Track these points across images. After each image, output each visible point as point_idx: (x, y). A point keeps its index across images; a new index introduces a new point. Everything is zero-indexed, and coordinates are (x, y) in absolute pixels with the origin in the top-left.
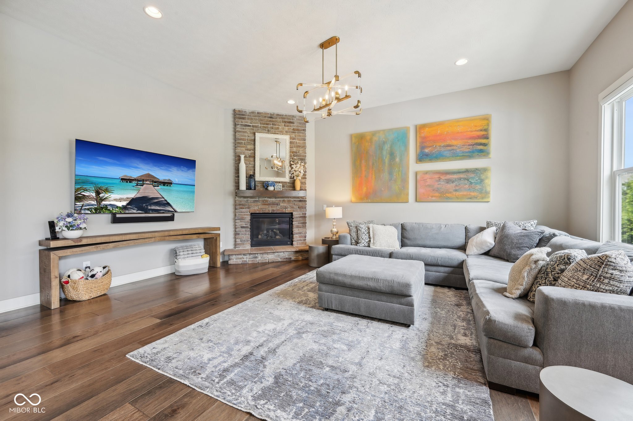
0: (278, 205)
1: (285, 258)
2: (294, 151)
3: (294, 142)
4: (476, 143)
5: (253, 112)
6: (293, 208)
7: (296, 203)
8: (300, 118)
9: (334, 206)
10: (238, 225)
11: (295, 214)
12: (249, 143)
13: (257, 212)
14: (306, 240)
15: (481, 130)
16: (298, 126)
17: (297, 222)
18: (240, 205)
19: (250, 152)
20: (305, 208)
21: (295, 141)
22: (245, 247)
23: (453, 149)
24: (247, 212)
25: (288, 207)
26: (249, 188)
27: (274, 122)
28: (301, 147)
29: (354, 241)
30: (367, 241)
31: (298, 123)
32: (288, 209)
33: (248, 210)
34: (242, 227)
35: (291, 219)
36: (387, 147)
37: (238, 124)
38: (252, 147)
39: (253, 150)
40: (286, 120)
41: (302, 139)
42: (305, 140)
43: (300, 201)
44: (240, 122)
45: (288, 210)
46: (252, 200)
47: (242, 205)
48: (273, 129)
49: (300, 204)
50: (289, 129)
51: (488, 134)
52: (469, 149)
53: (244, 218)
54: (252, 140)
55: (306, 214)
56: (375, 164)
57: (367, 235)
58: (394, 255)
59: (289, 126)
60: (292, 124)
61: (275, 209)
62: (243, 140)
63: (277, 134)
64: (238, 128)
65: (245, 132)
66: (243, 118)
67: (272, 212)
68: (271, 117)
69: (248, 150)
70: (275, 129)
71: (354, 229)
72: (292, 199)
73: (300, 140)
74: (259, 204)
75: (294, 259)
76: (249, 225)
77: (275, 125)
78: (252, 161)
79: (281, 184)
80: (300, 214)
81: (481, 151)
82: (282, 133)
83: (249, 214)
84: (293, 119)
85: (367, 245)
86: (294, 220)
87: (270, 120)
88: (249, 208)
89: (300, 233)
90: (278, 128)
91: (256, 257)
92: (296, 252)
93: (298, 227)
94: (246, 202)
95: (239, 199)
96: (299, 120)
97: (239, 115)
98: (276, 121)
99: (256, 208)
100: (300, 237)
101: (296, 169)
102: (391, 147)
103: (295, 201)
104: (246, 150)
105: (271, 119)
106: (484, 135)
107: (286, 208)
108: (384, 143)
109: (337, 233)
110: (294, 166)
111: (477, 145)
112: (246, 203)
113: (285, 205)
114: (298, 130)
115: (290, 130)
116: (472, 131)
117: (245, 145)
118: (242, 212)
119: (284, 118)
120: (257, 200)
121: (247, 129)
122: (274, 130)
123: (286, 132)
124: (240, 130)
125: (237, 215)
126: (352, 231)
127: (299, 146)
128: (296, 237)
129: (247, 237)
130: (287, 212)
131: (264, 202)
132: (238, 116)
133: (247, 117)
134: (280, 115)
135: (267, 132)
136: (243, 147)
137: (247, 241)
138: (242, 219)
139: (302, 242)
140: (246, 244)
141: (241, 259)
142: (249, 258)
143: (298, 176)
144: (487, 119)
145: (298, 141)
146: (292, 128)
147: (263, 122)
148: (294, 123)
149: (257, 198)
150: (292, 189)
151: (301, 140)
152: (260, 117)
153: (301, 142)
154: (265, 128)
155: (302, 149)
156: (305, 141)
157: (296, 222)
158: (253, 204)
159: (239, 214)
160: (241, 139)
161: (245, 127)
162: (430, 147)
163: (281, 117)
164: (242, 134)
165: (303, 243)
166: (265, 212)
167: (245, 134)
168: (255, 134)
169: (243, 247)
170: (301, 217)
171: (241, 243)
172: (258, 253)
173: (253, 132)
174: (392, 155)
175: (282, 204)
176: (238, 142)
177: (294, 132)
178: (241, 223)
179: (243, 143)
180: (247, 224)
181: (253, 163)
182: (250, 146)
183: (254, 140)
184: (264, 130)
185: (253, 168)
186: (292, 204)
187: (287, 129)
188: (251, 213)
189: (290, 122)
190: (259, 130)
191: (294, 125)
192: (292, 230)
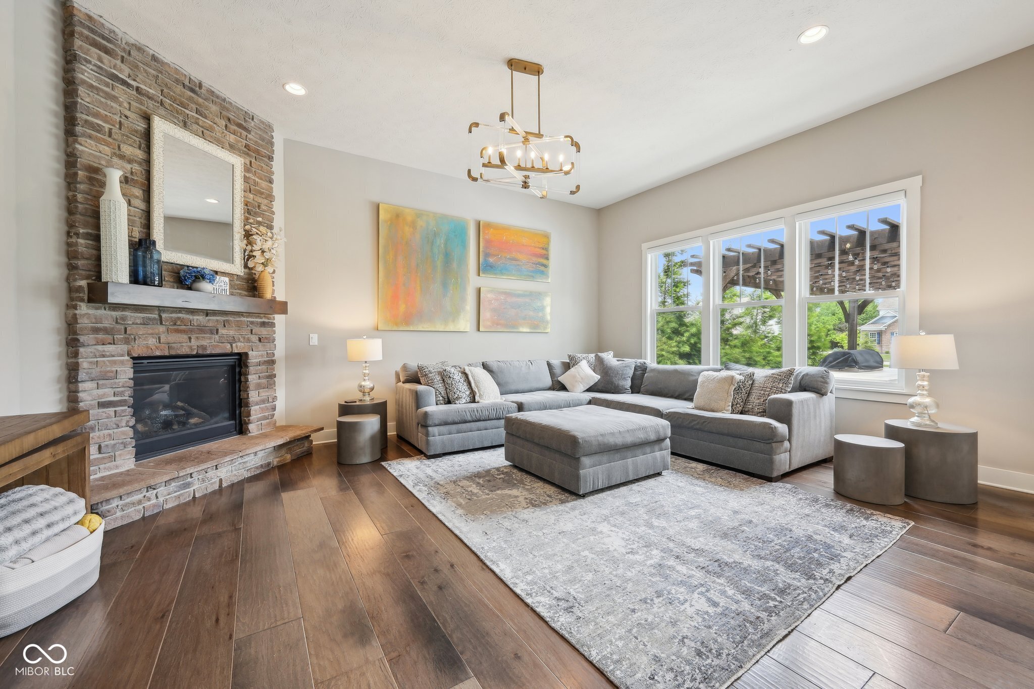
0: (212, 333)
1: (257, 468)
2: (248, 200)
3: (249, 178)
4: (539, 262)
6: (249, 340)
7: (256, 329)
8: (262, 126)
9: (365, 337)
10: (89, 398)
11: (255, 357)
12: (127, 136)
13: (158, 353)
14: (273, 415)
15: (543, 249)
16: (256, 143)
17: (257, 375)
18: (96, 330)
19: (128, 166)
20: (274, 340)
21: (250, 175)
22: (117, 467)
23: (518, 265)
24: (122, 355)
25: (239, 339)
27: (200, 105)
28: (263, 196)
29: (441, 398)
30: (468, 393)
31: (257, 136)
32: (239, 344)
33: (124, 348)
34: (102, 405)
35: (237, 370)
36: (440, 241)
38: (140, 154)
39: (140, 164)
40: (230, 116)
41: (265, 176)
42: (271, 182)
43: (263, 324)
44: (92, 55)
45: (239, 348)
46: (139, 318)
47: (106, 331)
48: (198, 125)
49: (264, 331)
50: (236, 141)
51: (548, 255)
52: (533, 267)
53: (111, 374)
54: (136, 131)
55: (274, 354)
56: (421, 266)
57: (465, 384)
58: (526, 407)
59: (239, 134)
60: (244, 133)
61: (205, 343)
62: (105, 119)
64: (89, 73)
65: (114, 98)
66: (106, 51)
67: (200, 352)
68: (192, 90)
70: (202, 127)
71: (437, 376)
72: (245, 319)
73: (260, 179)
74: (162, 329)
75: (275, 463)
76: (127, 396)
77: (206, 117)
78: (137, 197)
79: (227, 279)
80: (262, 356)
81: (542, 272)
83: (127, 360)
84: (245, 121)
85: (468, 399)
86: (252, 369)
87: (190, 97)
88: (127, 341)
89: (263, 402)
90: (211, 129)
91: (188, 485)
92: (281, 446)
93: (259, 387)
94: (117, 322)
95: (91, 312)
96: (258, 128)
98: (207, 108)
99: (152, 341)
100: (262, 410)
101: (266, 246)
102: (446, 244)
103: (252, 323)
104: (111, 154)
105: (192, 95)
106: (545, 255)
107: (232, 341)
108: (436, 234)
109: (372, 389)
110: (257, 240)
111: (539, 265)
112: (118, 326)
113: (232, 333)
114: (257, 152)
115: (239, 145)
116: (535, 247)
117: (110, 140)
118: (104, 356)
119: (228, 110)
120: (154, 319)
121: (120, 93)
122: (202, 129)
123: (230, 145)
124: (94, 84)
126: (436, 380)
127: (262, 193)
128: (255, 412)
129: (124, 433)
130: (235, 351)
131: (179, 323)
132: (82, 30)
134: (218, 97)
135: (180, 123)
136: (108, 144)
137: (125, 445)
138: (102, 378)
139: (268, 421)
140: (120, 455)
141: (140, 502)
142: (165, 493)
143: (265, 265)
144: (547, 236)
145: (257, 180)
146: (243, 142)
147: (171, 93)
148: (249, 132)
149: (157, 312)
150: (246, 293)
151: (263, 177)
152: (161, 73)
153: (264, 184)
154: (176, 112)
155: (265, 201)
156: (270, 185)
157: (254, 376)
158: (142, 330)
159: (91, 363)
160: (97, 115)
161: (111, 82)
162: (494, 255)
163: (221, 104)
164: (103, 100)
165: (269, 424)
166: (180, 352)
167: (111, 104)
168: (147, 119)
169: (110, 469)
170: (264, 363)
171: (104, 458)
172: (193, 473)
173: (141, 110)
174: (448, 257)
175: (222, 331)
176: (86, 121)
177: (248, 154)
178: (100, 392)
179: (107, 130)
180: (122, 394)
181: (140, 204)
182: (131, 149)
183: (147, 135)
184: (175, 117)
185: (144, 221)
186: (245, 332)
187: (232, 138)
188: (133, 358)
189: (239, 126)
190: (162, 111)
191: (249, 136)
192: (240, 395)
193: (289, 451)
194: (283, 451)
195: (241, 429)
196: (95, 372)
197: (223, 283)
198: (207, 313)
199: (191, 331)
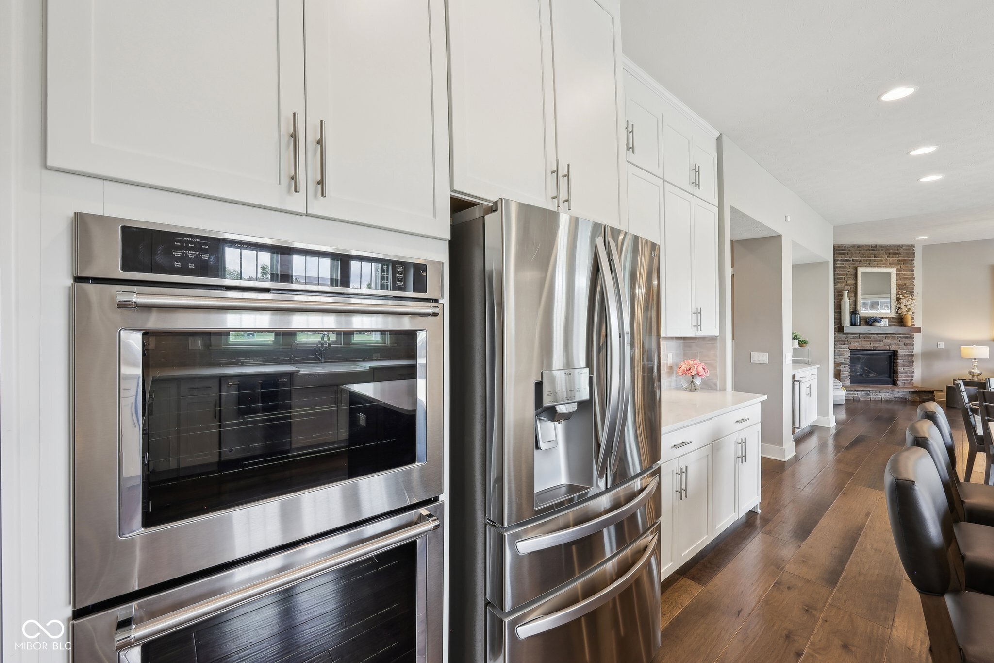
0: (880, 342)
1: (900, 398)
2: (899, 284)
3: (900, 274)
5: (853, 246)
6: (898, 345)
7: (903, 340)
8: (907, 248)
9: (975, 345)
10: (839, 361)
11: (901, 352)
12: (850, 278)
13: (858, 349)
14: (913, 380)
16: (904, 257)
17: (903, 361)
18: (840, 341)
19: (849, 287)
20: (913, 345)
21: (900, 272)
22: (845, 384)
24: (847, 349)
25: (894, 344)
26: (853, 324)
27: (876, 254)
31: (905, 253)
32: (893, 346)
33: (848, 346)
34: (842, 363)
35: (892, 357)
37: (838, 260)
38: (853, 282)
39: (853, 285)
40: (891, 251)
41: (909, 270)
42: (913, 271)
43: (907, 338)
44: (840, 257)
45: (893, 347)
46: (852, 337)
47: (842, 341)
48: (875, 262)
49: (907, 341)
50: (893, 260)
53: (844, 354)
54: (853, 275)
55: (913, 352)
59: (894, 257)
60: (897, 255)
61: (877, 345)
62: (844, 275)
63: (880, 267)
64: (839, 263)
65: (845, 267)
66: (843, 254)
67: (875, 349)
68: (873, 250)
69: (847, 285)
70: (877, 262)
72: (897, 336)
73: (907, 272)
74: (860, 340)
75: (910, 399)
76: (849, 363)
77: (878, 258)
79: (887, 320)
80: (906, 352)
82: (885, 266)
84: (898, 250)
86: (900, 358)
88: (849, 344)
89: (906, 373)
90: (881, 261)
91: (869, 395)
92: (913, 393)
93: (904, 366)
94: (846, 338)
95: (840, 335)
96: (906, 250)
97: (839, 250)
98: (879, 254)
99: (856, 344)
100: (906, 376)
101: (908, 304)
103: (900, 337)
104: (845, 285)
105: (872, 252)
107: (890, 345)
110: (904, 301)
113: (889, 341)
114: (905, 260)
115: (895, 262)
117: (845, 281)
118: (842, 349)
119: (889, 250)
120: (857, 337)
121: (848, 264)
123: (890, 264)
124: (841, 266)
125: (836, 351)
127: (907, 278)
128: (901, 376)
129: (847, 373)
130: (891, 349)
131: (866, 338)
132: (838, 252)
133: (847, 252)
134: (884, 247)
135: (868, 265)
136: (843, 282)
137: (847, 377)
138: (842, 355)
139: (908, 381)
141: (852, 394)
143: (907, 311)
145: (904, 273)
146: (897, 259)
147: (864, 255)
148: (900, 254)
149: (858, 335)
150: (897, 324)
152: (861, 250)
153: (909, 273)
154: (867, 261)
155: (909, 281)
157: (901, 361)
158: (853, 340)
159: (839, 350)
160: (841, 275)
161: (845, 262)
163: (886, 248)
164: (842, 269)
165: (909, 383)
166: (866, 348)
167: (845, 269)
168: (856, 269)
170: (907, 355)
172: (870, 391)
173: (855, 267)
175: (885, 341)
176: (838, 278)
177: (899, 264)
178: (842, 359)
179: (844, 278)
180: (846, 361)
181: (853, 298)
182: (850, 281)
183: (856, 275)
184: (865, 263)
185: (854, 304)
186: (897, 341)
187: (891, 260)
188: (850, 350)
189: (895, 253)
190: (861, 264)
191: (900, 255)
192: (893, 368)
193: (919, 396)
194: (915, 395)
195: (894, 383)
196: (839, 353)
197: (885, 322)
198: (878, 334)
199: (871, 341)
